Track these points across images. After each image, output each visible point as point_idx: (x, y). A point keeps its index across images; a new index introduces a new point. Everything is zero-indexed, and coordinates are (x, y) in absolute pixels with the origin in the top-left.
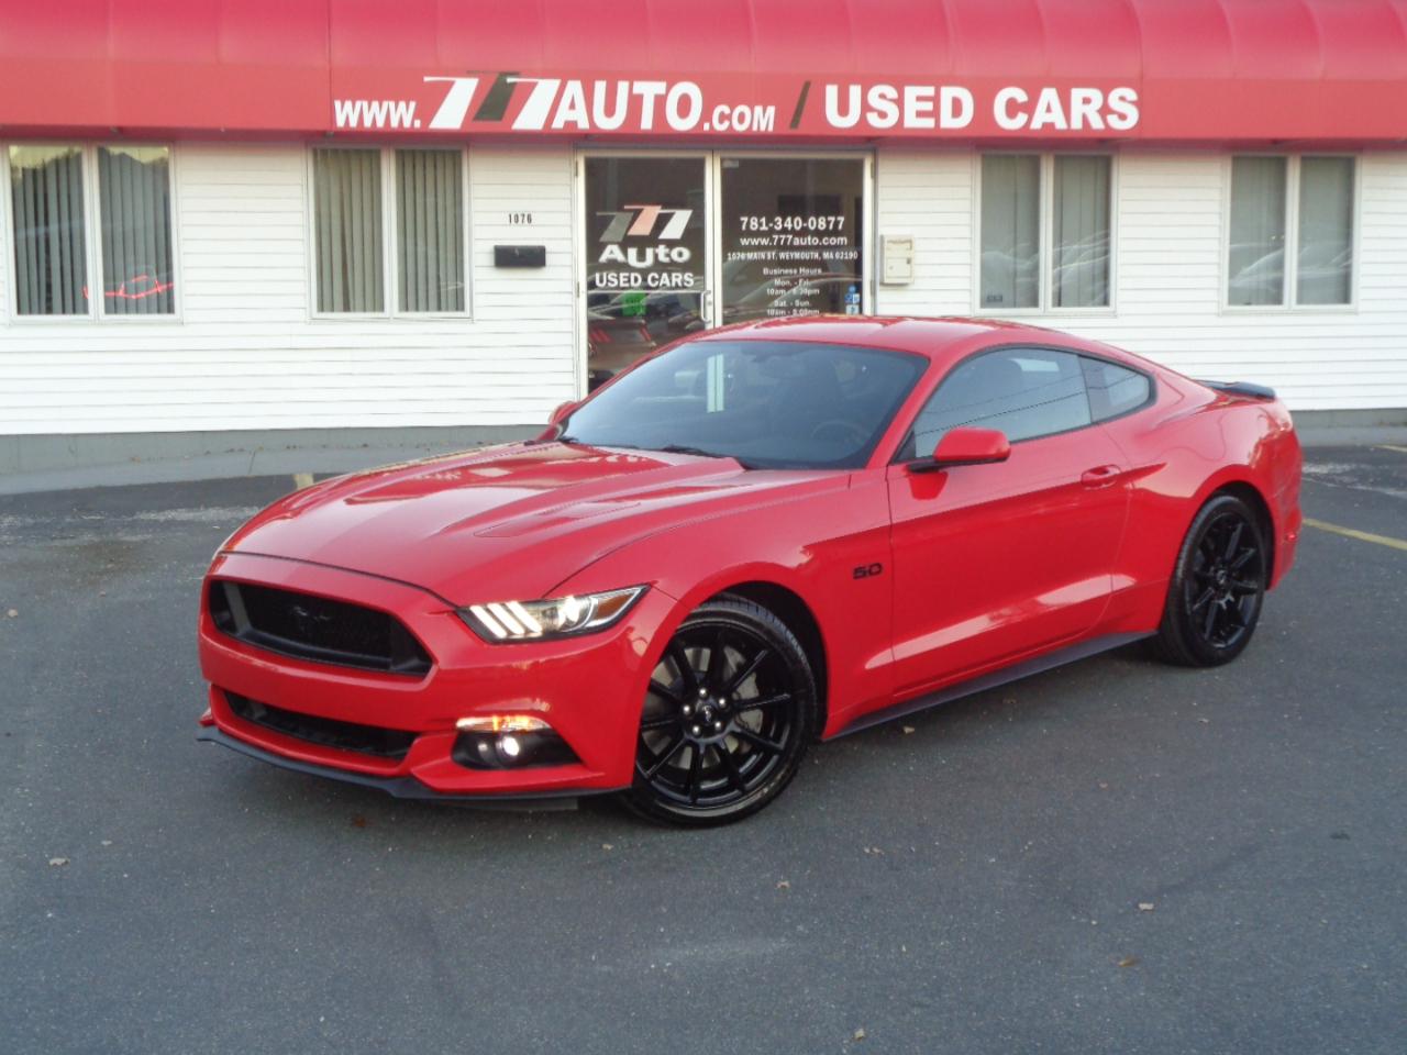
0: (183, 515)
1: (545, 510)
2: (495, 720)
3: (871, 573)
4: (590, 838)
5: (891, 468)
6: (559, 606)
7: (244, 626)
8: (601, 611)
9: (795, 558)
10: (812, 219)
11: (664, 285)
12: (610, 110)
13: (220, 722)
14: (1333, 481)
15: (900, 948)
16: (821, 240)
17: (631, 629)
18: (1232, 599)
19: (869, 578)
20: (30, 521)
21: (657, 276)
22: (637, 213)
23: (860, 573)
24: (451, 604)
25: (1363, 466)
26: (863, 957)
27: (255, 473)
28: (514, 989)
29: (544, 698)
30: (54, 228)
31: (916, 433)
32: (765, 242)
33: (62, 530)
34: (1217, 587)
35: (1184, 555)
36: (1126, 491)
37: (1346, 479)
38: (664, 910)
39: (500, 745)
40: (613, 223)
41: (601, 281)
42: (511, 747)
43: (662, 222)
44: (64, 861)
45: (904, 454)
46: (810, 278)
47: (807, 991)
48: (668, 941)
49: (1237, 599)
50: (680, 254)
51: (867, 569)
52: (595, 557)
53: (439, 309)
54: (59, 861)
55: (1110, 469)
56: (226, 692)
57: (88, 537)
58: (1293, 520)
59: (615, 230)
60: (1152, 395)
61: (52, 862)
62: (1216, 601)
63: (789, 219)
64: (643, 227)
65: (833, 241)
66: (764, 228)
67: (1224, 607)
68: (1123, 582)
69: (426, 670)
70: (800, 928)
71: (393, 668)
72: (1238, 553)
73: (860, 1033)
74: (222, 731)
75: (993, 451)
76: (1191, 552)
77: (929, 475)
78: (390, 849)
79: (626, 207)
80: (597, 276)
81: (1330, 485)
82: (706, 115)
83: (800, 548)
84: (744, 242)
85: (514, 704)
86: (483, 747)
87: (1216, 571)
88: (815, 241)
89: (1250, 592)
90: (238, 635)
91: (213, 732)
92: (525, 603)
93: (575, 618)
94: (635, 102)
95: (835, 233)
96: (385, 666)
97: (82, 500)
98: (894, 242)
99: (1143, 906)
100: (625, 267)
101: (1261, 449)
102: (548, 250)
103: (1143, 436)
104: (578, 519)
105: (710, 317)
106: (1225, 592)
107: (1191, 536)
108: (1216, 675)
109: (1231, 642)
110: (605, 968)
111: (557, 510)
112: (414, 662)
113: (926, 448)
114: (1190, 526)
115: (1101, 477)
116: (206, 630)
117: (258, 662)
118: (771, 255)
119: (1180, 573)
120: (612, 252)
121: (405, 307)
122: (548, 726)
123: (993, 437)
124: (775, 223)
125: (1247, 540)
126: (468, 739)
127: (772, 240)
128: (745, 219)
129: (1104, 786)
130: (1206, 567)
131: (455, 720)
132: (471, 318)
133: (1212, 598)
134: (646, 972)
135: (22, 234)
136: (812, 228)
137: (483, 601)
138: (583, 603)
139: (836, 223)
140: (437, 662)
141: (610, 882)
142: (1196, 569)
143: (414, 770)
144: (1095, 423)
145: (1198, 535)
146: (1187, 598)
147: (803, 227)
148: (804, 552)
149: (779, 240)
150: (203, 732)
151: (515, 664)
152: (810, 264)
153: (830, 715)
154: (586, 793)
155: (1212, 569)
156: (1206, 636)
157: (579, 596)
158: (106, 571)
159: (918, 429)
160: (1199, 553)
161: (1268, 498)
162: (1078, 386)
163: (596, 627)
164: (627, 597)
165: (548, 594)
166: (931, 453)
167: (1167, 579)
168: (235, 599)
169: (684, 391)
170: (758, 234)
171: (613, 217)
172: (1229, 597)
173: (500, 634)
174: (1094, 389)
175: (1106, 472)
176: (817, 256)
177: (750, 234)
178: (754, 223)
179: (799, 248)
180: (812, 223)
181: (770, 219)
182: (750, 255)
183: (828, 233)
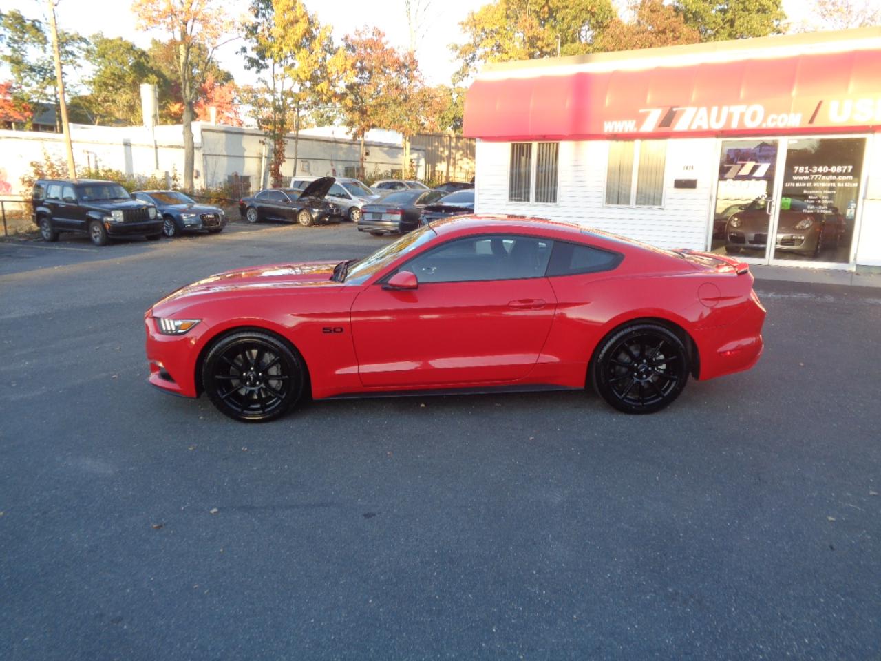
3: (335, 331)
5: (372, 286)
8: (184, 327)
10: (834, 167)
12: (718, 119)
16: (837, 177)
22: (743, 165)
23: (328, 331)
32: (806, 178)
40: (731, 170)
43: (755, 169)
46: (829, 195)
50: (762, 184)
51: (332, 329)
53: (653, 204)
55: (535, 301)
59: (732, 172)
63: (821, 167)
64: (745, 171)
65: (845, 178)
66: (807, 172)
79: (738, 163)
82: (765, 120)
84: (795, 178)
88: (834, 178)
94: (730, 116)
95: (846, 174)
99: (213, 510)
102: (698, 181)
105: (772, 213)
106: (647, 376)
115: (525, 304)
118: (808, 185)
123: (411, 277)
124: (813, 169)
127: (810, 177)
128: (797, 168)
133: (630, 378)
136: (833, 172)
138: (177, 322)
139: (847, 169)
144: (547, 276)
147: (828, 171)
149: (814, 177)
152: (830, 189)
153: (313, 389)
155: (634, 362)
163: (181, 333)
164: (194, 323)
167: (586, 363)
170: (803, 174)
171: (732, 167)
175: (532, 302)
176: (834, 185)
177: (798, 174)
178: (801, 169)
179: (825, 181)
180: (833, 169)
181: (810, 168)
182: (798, 185)
183: (841, 174)
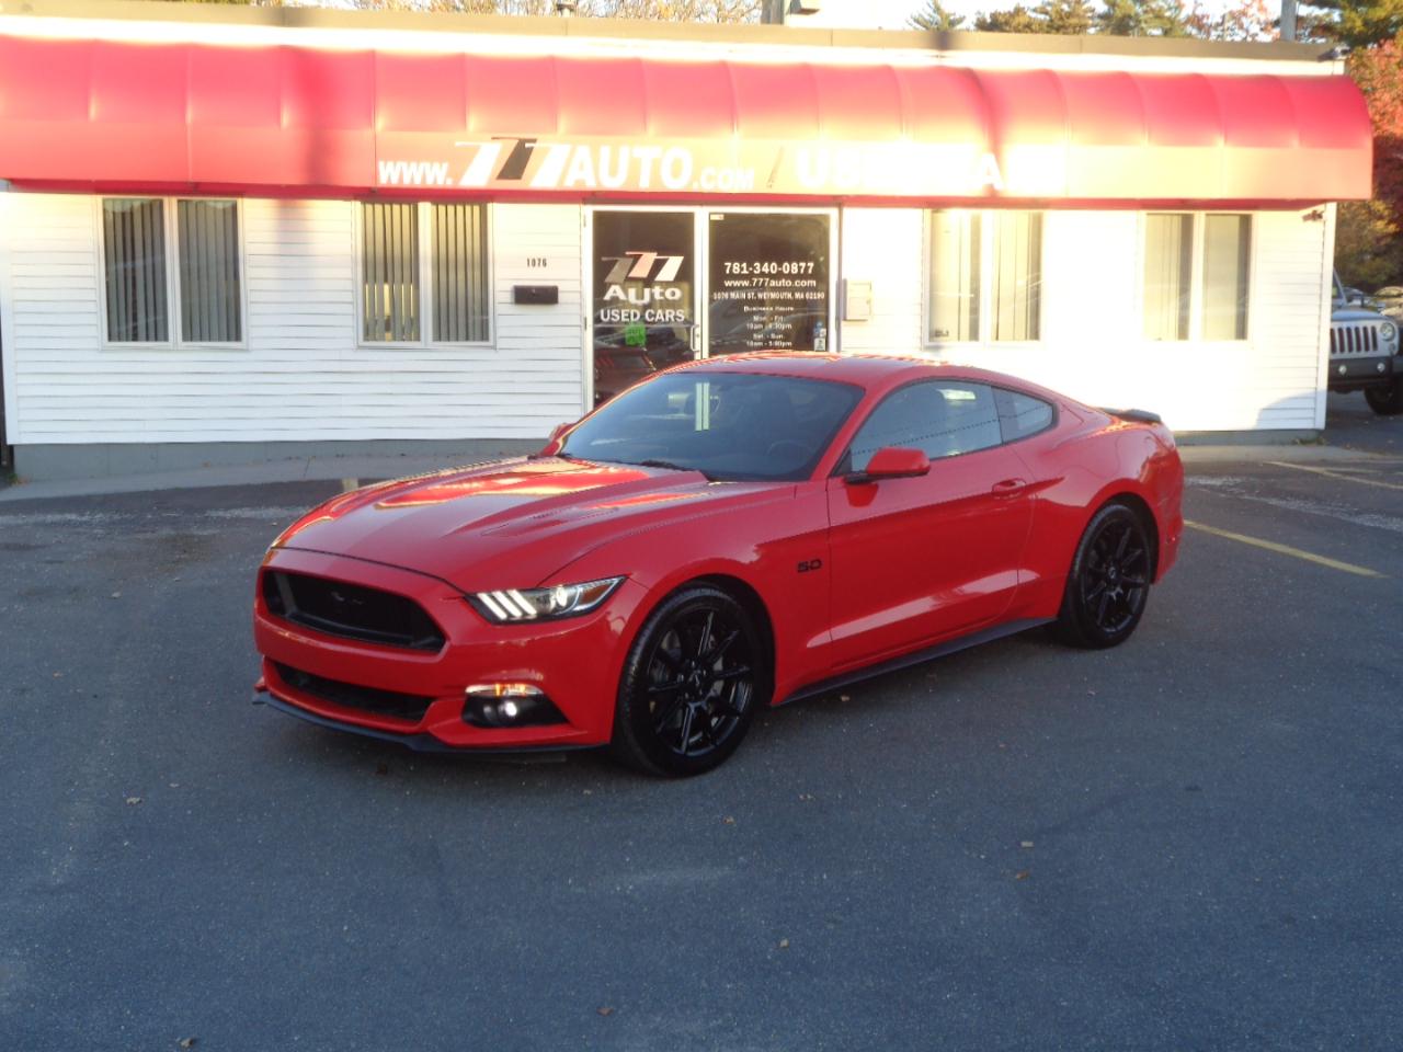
0: (247, 513)
1: (540, 514)
2: (498, 687)
3: (812, 568)
4: (574, 786)
5: (830, 480)
6: (551, 593)
7: (292, 608)
8: (585, 598)
9: (748, 556)
10: (786, 264)
11: (660, 320)
12: (613, 169)
13: (271, 689)
14: (1225, 492)
15: (821, 876)
16: (793, 283)
17: (609, 613)
18: (1122, 591)
19: (810, 572)
20: (117, 517)
21: (653, 312)
22: (637, 258)
23: (804, 567)
24: (461, 591)
25: (1252, 479)
26: (791, 883)
27: (308, 478)
28: (503, 905)
29: (539, 669)
30: (139, 263)
31: (853, 452)
32: (746, 283)
33: (144, 526)
34: (1109, 581)
35: (1080, 554)
36: (1029, 501)
37: (1236, 490)
38: (631, 843)
39: (501, 708)
40: (616, 267)
41: (606, 316)
42: (511, 709)
43: (658, 266)
44: (138, 799)
45: (841, 469)
46: (784, 314)
47: (742, 909)
48: (632, 868)
49: (1126, 592)
50: (673, 294)
51: (809, 564)
52: (580, 554)
53: (467, 339)
54: (134, 800)
55: (1017, 482)
56: (277, 664)
57: (166, 532)
58: (1176, 524)
59: (617, 272)
60: (1055, 420)
61: (128, 801)
62: (1108, 593)
63: (766, 264)
65: (804, 283)
66: (745, 272)
67: (1115, 598)
68: (1028, 576)
69: (442, 645)
70: (741, 858)
71: (413, 644)
72: (1126, 554)
73: (784, 943)
74: (273, 696)
75: (915, 467)
76: (1086, 554)
77: (862, 486)
78: (408, 793)
79: (627, 253)
80: (602, 312)
81: (1223, 495)
82: (696, 176)
83: (753, 547)
84: (728, 284)
85: (515, 674)
86: (487, 709)
87: (1107, 568)
88: (788, 283)
89: (1136, 586)
90: (287, 615)
91: (265, 697)
92: (522, 590)
93: (563, 603)
94: (635, 166)
95: (806, 276)
96: (407, 642)
97: (162, 500)
98: (855, 284)
99: (1024, 844)
100: (626, 304)
101: (1148, 466)
102: (560, 289)
103: (1046, 454)
104: (566, 521)
105: (698, 347)
106: (1115, 585)
107: (1086, 538)
108: (1106, 656)
109: (1119, 628)
110: (579, 890)
111: (552, 514)
112: (431, 639)
113: (860, 464)
114: (1086, 529)
115: (1008, 488)
116: (261, 612)
117: (303, 639)
118: (751, 295)
119: (1077, 568)
120: (615, 292)
121: (438, 337)
122: (541, 692)
123: (917, 455)
124: (754, 268)
125: (1134, 542)
126: (476, 702)
127: (752, 282)
128: (729, 264)
129: (1002, 746)
130: (1099, 565)
131: (465, 688)
132: (494, 348)
133: (1103, 590)
134: (612, 892)
135: (113, 268)
136: (787, 272)
137: (489, 590)
138: (572, 591)
139: (807, 268)
140: (449, 639)
141: (587, 821)
142: (1091, 566)
143: (430, 728)
144: (1004, 444)
145: (1091, 538)
146: (1083, 590)
147: (778, 272)
148: (756, 551)
149: (758, 282)
150: (256, 696)
151: (515, 641)
152: (785, 302)
153: (778, 685)
154: (571, 748)
155: (1104, 566)
156: (1099, 623)
157: (566, 586)
158: (178, 561)
159: (854, 448)
160: (1093, 553)
161: (1152, 507)
162: (992, 414)
163: (581, 611)
164: (607, 587)
165: (541, 583)
166: (863, 469)
167: (1066, 574)
168: (284, 586)
169: (676, 411)
170: (740, 277)
171: (616, 261)
172: (1119, 589)
173: (502, 616)
174: (1005, 417)
175: (1014, 484)
176: (790, 296)
177: (733, 277)
178: (736, 268)
179: (774, 289)
180: (786, 268)
181: (750, 264)
182: (733, 295)
183: (799, 276)
